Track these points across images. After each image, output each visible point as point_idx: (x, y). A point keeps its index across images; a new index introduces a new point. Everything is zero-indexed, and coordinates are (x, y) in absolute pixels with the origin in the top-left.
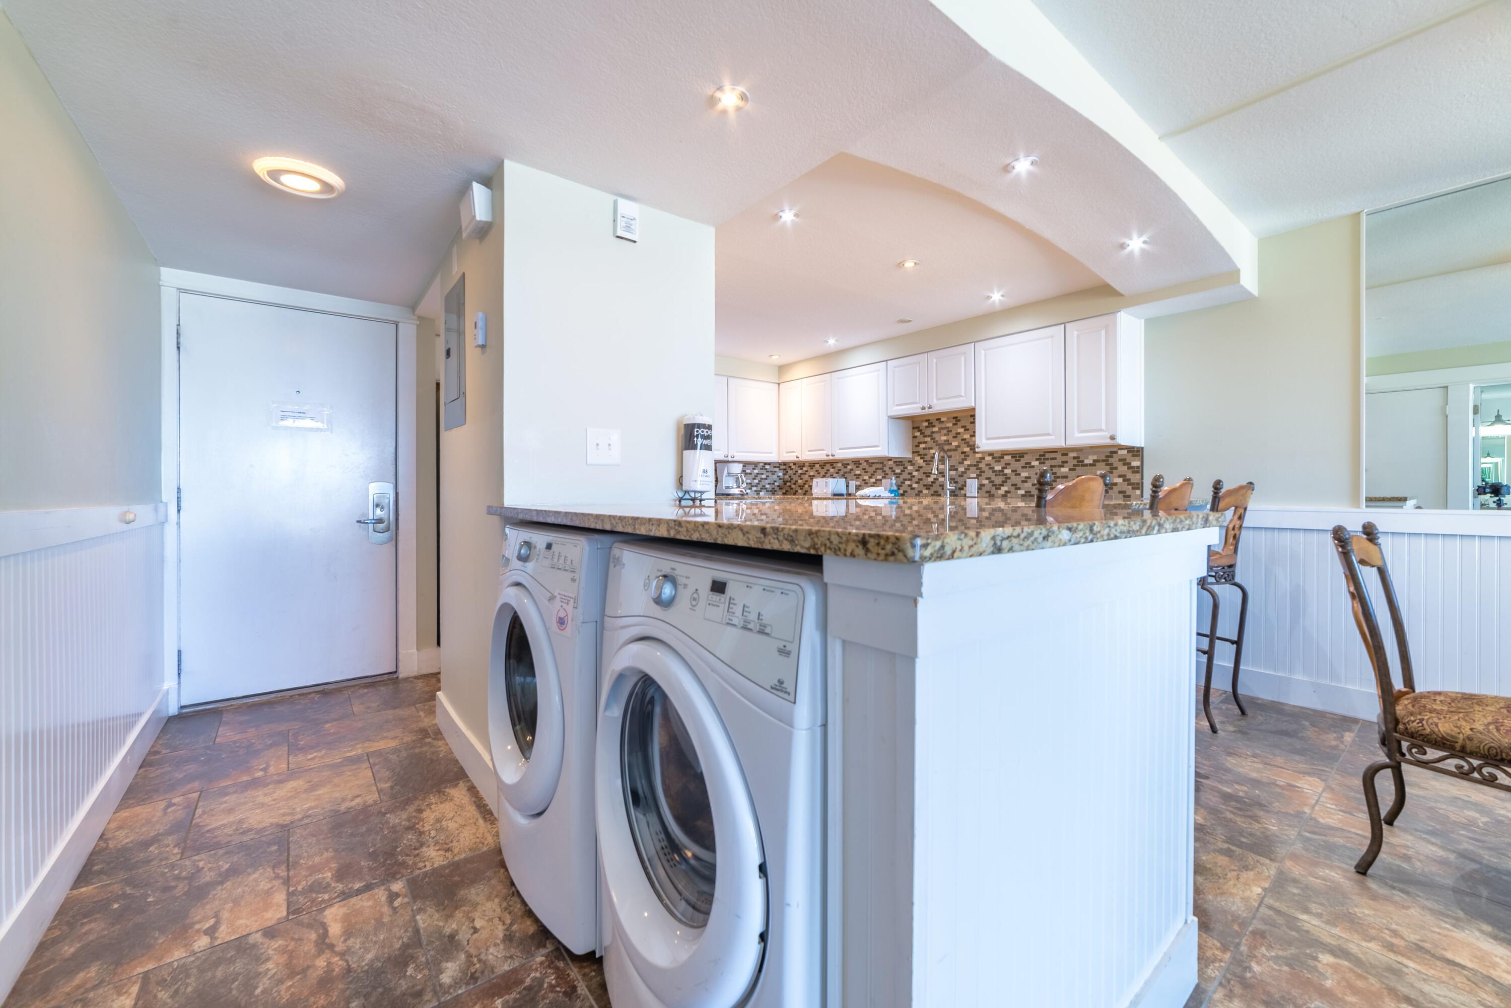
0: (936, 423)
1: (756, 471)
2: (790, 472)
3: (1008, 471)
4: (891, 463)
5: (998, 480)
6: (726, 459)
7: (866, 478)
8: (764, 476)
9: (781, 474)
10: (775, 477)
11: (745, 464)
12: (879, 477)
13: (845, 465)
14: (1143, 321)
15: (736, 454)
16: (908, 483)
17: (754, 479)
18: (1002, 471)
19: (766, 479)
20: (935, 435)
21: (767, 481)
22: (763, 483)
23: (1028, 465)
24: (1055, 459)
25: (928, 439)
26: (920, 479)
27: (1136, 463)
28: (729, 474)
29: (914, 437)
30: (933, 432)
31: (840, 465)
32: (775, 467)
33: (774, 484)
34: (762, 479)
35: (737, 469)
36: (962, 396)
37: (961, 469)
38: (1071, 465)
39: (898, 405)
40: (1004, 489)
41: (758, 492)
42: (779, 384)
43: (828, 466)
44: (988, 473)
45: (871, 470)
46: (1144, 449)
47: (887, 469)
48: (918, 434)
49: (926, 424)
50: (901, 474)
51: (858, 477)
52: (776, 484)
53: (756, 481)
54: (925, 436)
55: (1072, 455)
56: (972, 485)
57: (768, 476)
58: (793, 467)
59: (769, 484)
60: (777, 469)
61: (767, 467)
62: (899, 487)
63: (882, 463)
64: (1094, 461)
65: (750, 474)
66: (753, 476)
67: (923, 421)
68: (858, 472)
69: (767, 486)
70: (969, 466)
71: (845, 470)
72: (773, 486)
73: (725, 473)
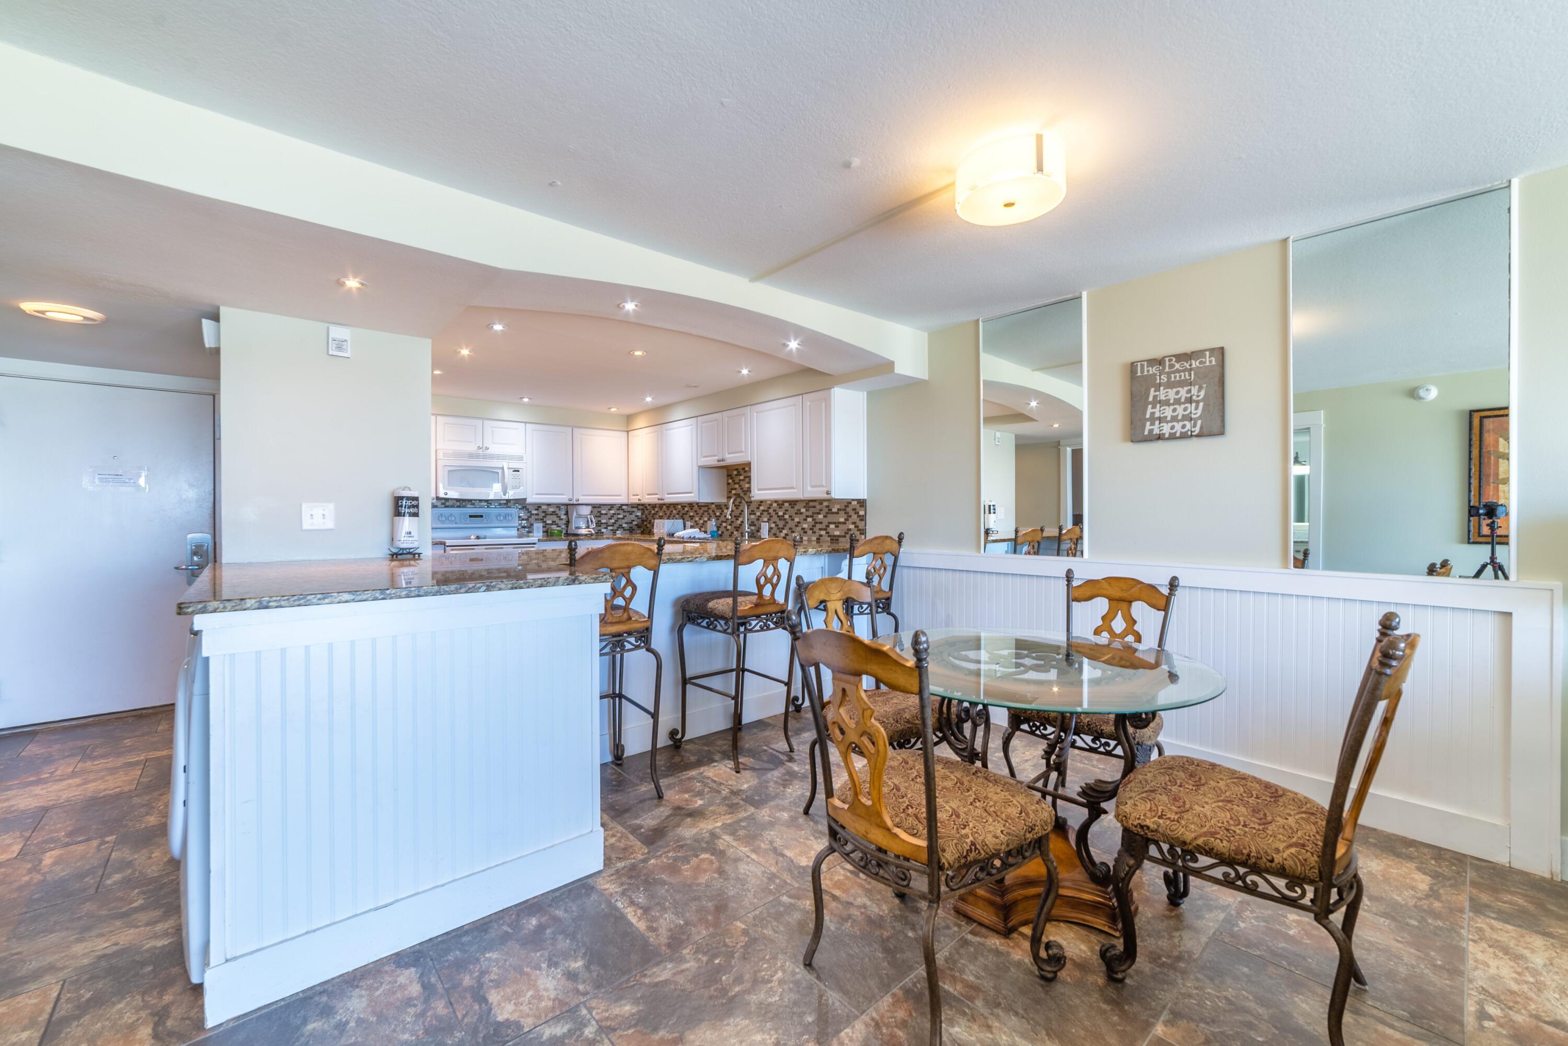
0: (742, 472)
1: (612, 512)
2: (646, 512)
3: (786, 517)
4: (713, 506)
5: (781, 524)
6: (571, 502)
7: (697, 519)
8: (620, 516)
9: (639, 514)
10: (633, 517)
11: (594, 506)
12: (706, 519)
13: (683, 507)
14: (865, 393)
15: (581, 498)
16: (724, 524)
17: (610, 519)
18: (783, 516)
19: (623, 519)
20: (742, 483)
21: (624, 521)
22: (620, 522)
23: (799, 513)
24: (814, 507)
25: (737, 486)
26: (732, 522)
27: (862, 513)
28: (579, 516)
29: (728, 484)
30: (740, 480)
31: (679, 507)
32: (632, 507)
33: (631, 523)
34: (618, 519)
35: (586, 511)
36: (742, 452)
37: (758, 514)
38: (824, 512)
39: (704, 457)
40: (785, 532)
41: (614, 532)
42: (628, 432)
43: (672, 508)
44: (775, 518)
45: (701, 512)
46: (867, 502)
47: (710, 511)
48: (730, 481)
49: (735, 472)
50: (719, 516)
51: (692, 517)
52: (634, 523)
53: (613, 521)
54: (735, 484)
55: (825, 504)
56: (765, 527)
57: (624, 516)
58: (648, 507)
59: (626, 523)
60: (635, 510)
61: (624, 507)
62: (718, 528)
63: (707, 506)
64: (838, 510)
65: (606, 514)
66: (609, 516)
67: (733, 470)
68: (692, 514)
69: (624, 525)
70: (763, 511)
71: (683, 512)
72: (631, 525)
73: (575, 514)
